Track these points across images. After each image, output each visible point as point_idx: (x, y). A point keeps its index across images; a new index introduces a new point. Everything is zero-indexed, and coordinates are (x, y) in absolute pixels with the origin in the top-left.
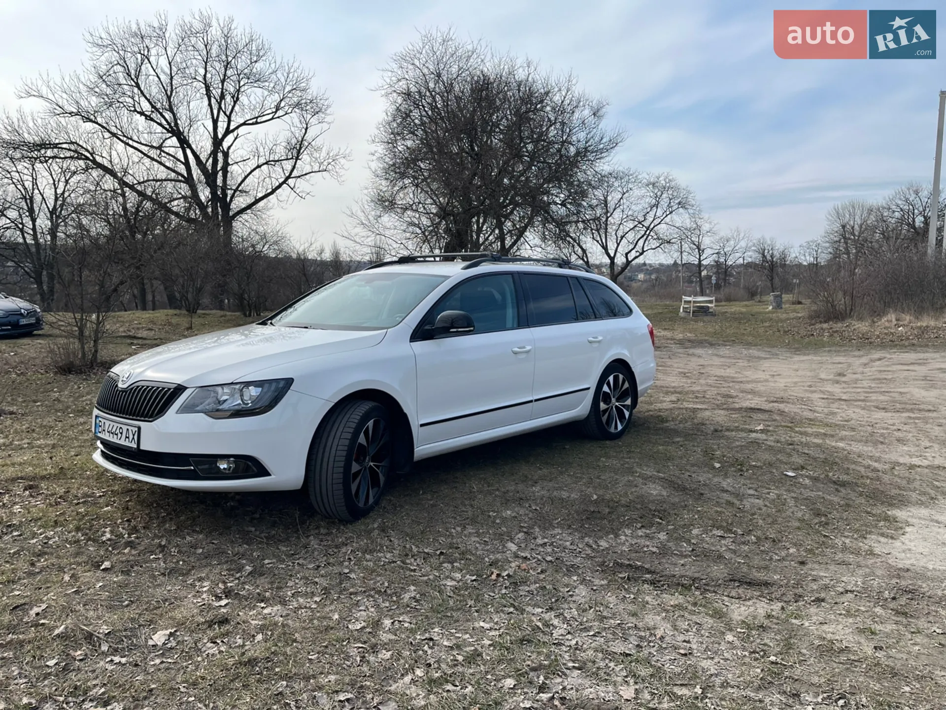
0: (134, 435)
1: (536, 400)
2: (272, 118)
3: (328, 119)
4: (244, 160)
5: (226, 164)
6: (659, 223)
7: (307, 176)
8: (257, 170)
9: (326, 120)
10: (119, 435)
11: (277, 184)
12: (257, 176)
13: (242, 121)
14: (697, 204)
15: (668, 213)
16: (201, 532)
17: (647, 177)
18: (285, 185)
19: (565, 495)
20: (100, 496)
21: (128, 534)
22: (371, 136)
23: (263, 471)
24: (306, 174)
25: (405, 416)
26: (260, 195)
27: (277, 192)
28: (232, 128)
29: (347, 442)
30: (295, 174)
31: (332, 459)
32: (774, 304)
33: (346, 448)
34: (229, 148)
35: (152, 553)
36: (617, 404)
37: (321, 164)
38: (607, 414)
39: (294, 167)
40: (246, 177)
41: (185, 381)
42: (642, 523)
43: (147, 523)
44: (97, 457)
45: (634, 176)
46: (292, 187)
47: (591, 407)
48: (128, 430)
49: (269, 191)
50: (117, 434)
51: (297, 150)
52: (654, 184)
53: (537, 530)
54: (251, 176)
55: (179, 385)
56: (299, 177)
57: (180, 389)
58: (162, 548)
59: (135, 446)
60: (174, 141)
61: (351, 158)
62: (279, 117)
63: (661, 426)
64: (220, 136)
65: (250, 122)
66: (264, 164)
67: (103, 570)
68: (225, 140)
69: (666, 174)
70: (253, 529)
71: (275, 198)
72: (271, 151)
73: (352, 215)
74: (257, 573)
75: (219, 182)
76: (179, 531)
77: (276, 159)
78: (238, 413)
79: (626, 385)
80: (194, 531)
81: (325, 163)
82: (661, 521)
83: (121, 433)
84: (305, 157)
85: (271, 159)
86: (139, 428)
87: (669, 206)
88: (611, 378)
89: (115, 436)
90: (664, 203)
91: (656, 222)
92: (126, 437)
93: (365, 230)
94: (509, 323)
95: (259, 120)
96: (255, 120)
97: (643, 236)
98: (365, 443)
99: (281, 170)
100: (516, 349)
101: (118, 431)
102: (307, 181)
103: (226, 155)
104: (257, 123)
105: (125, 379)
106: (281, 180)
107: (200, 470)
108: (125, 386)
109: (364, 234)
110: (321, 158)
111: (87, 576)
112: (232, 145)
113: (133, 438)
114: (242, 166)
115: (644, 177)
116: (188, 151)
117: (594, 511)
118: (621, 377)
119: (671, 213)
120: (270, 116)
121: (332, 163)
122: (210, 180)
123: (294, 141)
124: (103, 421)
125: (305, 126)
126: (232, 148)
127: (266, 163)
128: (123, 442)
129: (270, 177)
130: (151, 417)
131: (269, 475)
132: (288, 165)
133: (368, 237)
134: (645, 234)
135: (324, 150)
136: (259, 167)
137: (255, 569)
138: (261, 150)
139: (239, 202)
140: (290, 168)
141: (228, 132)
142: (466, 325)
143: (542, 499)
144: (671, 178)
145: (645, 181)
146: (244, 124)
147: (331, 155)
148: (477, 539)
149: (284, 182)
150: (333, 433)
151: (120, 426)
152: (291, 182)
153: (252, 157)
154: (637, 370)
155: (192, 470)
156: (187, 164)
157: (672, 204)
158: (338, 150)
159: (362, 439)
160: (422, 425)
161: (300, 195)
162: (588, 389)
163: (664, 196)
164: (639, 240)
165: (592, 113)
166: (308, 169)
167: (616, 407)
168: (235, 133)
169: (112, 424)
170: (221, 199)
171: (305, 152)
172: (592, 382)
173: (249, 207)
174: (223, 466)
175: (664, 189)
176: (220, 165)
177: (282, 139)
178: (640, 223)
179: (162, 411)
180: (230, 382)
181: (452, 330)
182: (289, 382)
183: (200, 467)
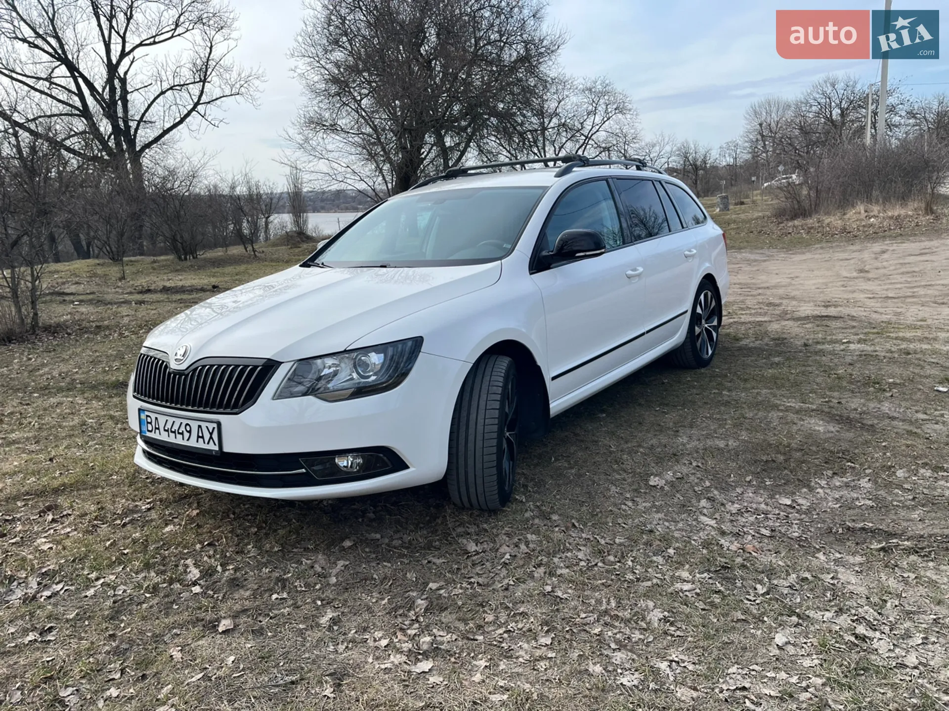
0: (211, 434)
1: (648, 332)
2: (172, 37)
3: (235, 35)
4: (146, 87)
5: (125, 92)
6: (598, 131)
7: (217, 102)
8: (161, 97)
9: (232, 36)
10: (186, 435)
11: (186, 112)
12: (162, 104)
13: (138, 42)
14: (634, 108)
15: (605, 119)
16: (316, 550)
17: (583, 82)
18: (194, 113)
19: (721, 444)
20: (149, 509)
21: (221, 565)
23: (399, 464)
24: (217, 99)
25: (539, 368)
26: (167, 126)
27: (187, 120)
28: (127, 50)
29: (496, 413)
30: (204, 99)
31: (480, 437)
32: (721, 206)
33: (496, 421)
34: (126, 73)
35: (271, 591)
36: (706, 325)
37: (232, 86)
38: (700, 339)
39: (202, 92)
40: (149, 106)
41: (275, 354)
42: (831, 469)
43: (237, 545)
44: (141, 460)
46: (203, 114)
47: (688, 331)
48: (200, 426)
49: (178, 120)
50: (182, 434)
51: (203, 73)
52: (590, 90)
53: (716, 492)
54: (155, 103)
55: (269, 359)
56: (209, 102)
57: (270, 366)
58: (283, 583)
59: (216, 448)
60: (63, 70)
61: (266, 78)
62: (179, 35)
63: (738, 345)
64: (114, 62)
65: (148, 42)
66: (168, 90)
67: (224, 632)
68: (122, 63)
69: (602, 78)
70: (378, 536)
71: (186, 128)
72: (175, 74)
73: (290, 139)
74: (436, 606)
75: (120, 113)
76: (285, 553)
77: (182, 83)
78: (361, 391)
79: (714, 303)
80: (306, 549)
81: (238, 86)
82: (853, 465)
83: (190, 432)
84: (213, 78)
85: (176, 84)
86: (219, 424)
87: (606, 112)
88: (702, 297)
89: (179, 437)
90: (601, 108)
91: (594, 130)
92: (198, 437)
93: (305, 154)
95: (157, 40)
96: (152, 40)
97: (582, 146)
98: (508, 411)
99: (188, 97)
100: (630, 272)
101: (182, 429)
102: (218, 107)
103: (123, 81)
104: (155, 43)
105: (179, 357)
106: (190, 107)
107: (314, 472)
108: (183, 367)
109: (305, 159)
110: (232, 80)
111: (205, 645)
112: (128, 70)
113: (211, 438)
114: (143, 93)
115: (580, 83)
116: (80, 80)
117: (767, 461)
118: (709, 294)
119: (608, 119)
120: (169, 34)
121: (245, 85)
122: (110, 111)
123: (199, 62)
124: (153, 416)
125: (209, 45)
126: (129, 73)
127: (171, 88)
128: (193, 443)
129: (176, 104)
130: (235, 406)
131: (407, 467)
132: (195, 89)
133: (310, 162)
134: (584, 143)
135: (235, 69)
136: (163, 93)
137: (431, 603)
138: (163, 73)
139: (144, 135)
140: (198, 93)
141: (123, 55)
143: (697, 452)
144: (607, 82)
145: (581, 86)
146: (141, 45)
147: (243, 76)
148: (660, 515)
149: (193, 109)
151: (185, 422)
152: (200, 108)
153: (154, 83)
155: (303, 474)
156: (81, 95)
157: (609, 110)
158: (250, 71)
159: (507, 407)
160: (554, 378)
161: (212, 122)
162: (686, 312)
163: (602, 101)
164: (579, 149)
165: (532, 14)
166: (217, 93)
167: (706, 328)
168: (131, 56)
169: (171, 420)
170: (124, 133)
171: (214, 73)
172: (689, 304)
173: (157, 140)
174: (343, 462)
175: (603, 94)
176: (118, 91)
178: (578, 131)
179: (252, 397)
180: (343, 349)
181: (578, 255)
182: (418, 342)
183: (315, 468)
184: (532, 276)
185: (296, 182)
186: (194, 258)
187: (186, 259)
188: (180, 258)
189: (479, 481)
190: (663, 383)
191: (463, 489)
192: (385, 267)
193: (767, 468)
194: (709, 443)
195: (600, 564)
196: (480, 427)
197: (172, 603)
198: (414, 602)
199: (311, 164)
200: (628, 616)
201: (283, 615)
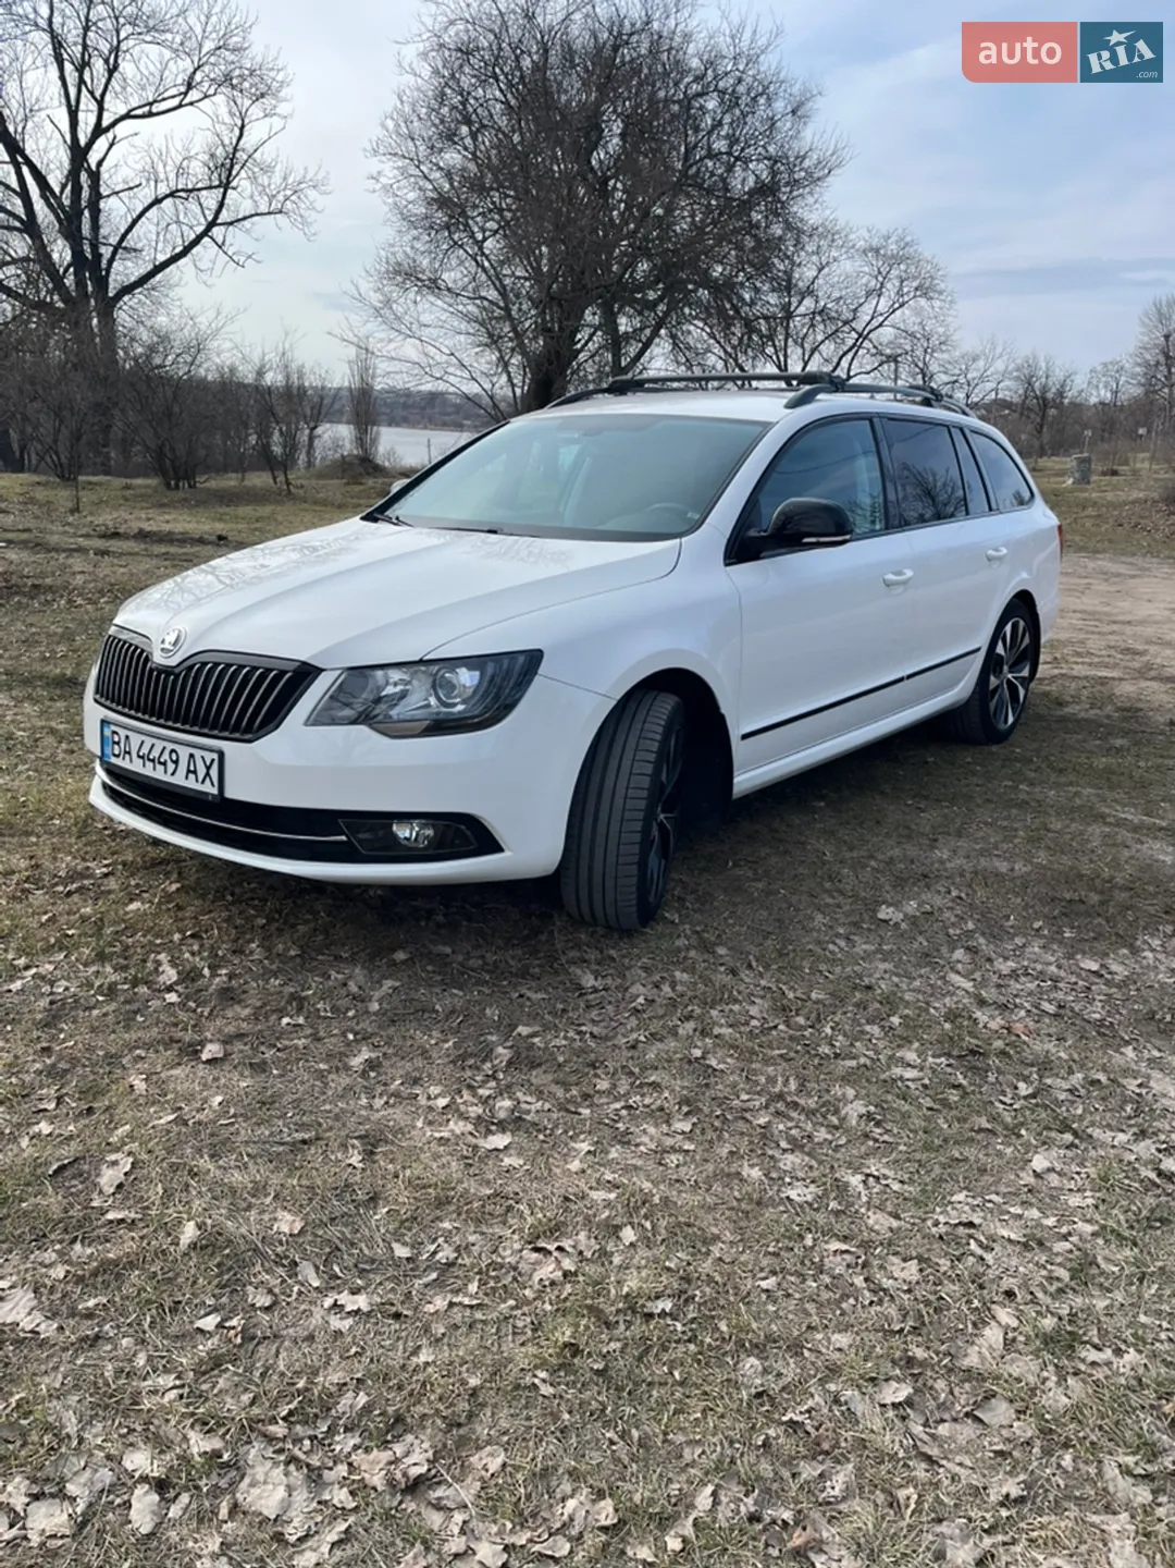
0: (208, 768)
2: (180, 106)
3: (283, 108)
4: (131, 188)
5: (96, 196)
6: (880, 325)
7: (247, 223)
8: (155, 208)
9: (278, 111)
10: (171, 767)
11: (193, 236)
12: (155, 221)
13: (123, 110)
14: (949, 290)
15: (897, 305)
16: (353, 960)
17: (867, 235)
18: (206, 239)
19: (1003, 867)
20: (106, 875)
21: (209, 967)
22: (371, 141)
23: (489, 844)
24: (245, 218)
25: (722, 718)
26: (161, 258)
27: (194, 251)
28: (105, 123)
29: (646, 782)
30: (224, 216)
31: (616, 816)
32: (1077, 475)
33: (645, 794)
34: (100, 164)
35: (282, 1013)
36: (1010, 676)
37: (272, 198)
38: (996, 697)
39: (221, 205)
40: (135, 222)
41: (314, 657)
43: (236, 941)
44: (99, 799)
45: (844, 234)
46: (220, 242)
48: (192, 756)
49: (178, 250)
50: (164, 764)
51: (225, 172)
52: (877, 251)
53: (982, 940)
54: (143, 219)
55: (304, 663)
56: (231, 223)
57: (305, 674)
58: (299, 1003)
59: (215, 791)
61: (329, 188)
62: (191, 104)
63: (1059, 713)
64: (82, 142)
65: (139, 112)
66: (166, 196)
67: (209, 1062)
68: (94, 147)
69: (900, 231)
70: (448, 950)
71: (191, 264)
72: (180, 171)
73: (361, 299)
74: (525, 1059)
75: (86, 230)
76: (305, 960)
77: (190, 187)
78: (440, 726)
79: (1027, 641)
80: (338, 958)
81: (281, 197)
83: (176, 762)
84: (242, 181)
85: (180, 187)
86: (221, 755)
87: (900, 293)
88: (1009, 628)
89: (160, 768)
90: (891, 287)
91: (875, 323)
92: (189, 771)
93: (384, 327)
95: (154, 110)
96: (146, 109)
97: (850, 350)
99: (198, 211)
100: (890, 577)
101: (166, 756)
102: (247, 231)
103: (95, 177)
104: (151, 114)
105: (167, 646)
106: (200, 229)
107: (360, 841)
108: (173, 662)
109: (382, 335)
110: (273, 187)
111: (181, 1076)
112: (104, 158)
113: (208, 774)
114: (126, 201)
115: (860, 239)
116: (25, 170)
117: (1071, 901)
118: (1022, 624)
119: (901, 306)
120: (175, 102)
121: (293, 198)
122: (70, 227)
123: (220, 152)
124: (123, 733)
125: (239, 123)
126: (105, 164)
127: (172, 194)
128: (179, 780)
129: (178, 222)
130: (248, 729)
131: (500, 850)
132: (210, 199)
133: (390, 341)
134: (855, 345)
135: (277, 169)
136: (157, 201)
137: (518, 1054)
138: (160, 168)
139: (123, 271)
140: (213, 205)
141: (99, 131)
142: (833, 530)
143: (962, 875)
144: (908, 239)
145: (862, 243)
146: (127, 116)
147: (290, 180)
148: (886, 966)
149: (205, 233)
151: (170, 746)
152: (217, 231)
153: (144, 183)
154: (1043, 608)
155: (342, 842)
156: (24, 195)
157: (905, 290)
158: (302, 172)
159: (664, 773)
160: (746, 737)
161: (235, 258)
162: (978, 650)
163: (894, 273)
164: (844, 354)
165: (789, 109)
166: (246, 208)
167: (1009, 680)
168: (110, 135)
169: (149, 741)
170: (91, 266)
171: (243, 173)
172: (984, 638)
173: (142, 281)
174: (403, 832)
175: (896, 259)
176: (85, 198)
177: (199, 146)
178: (846, 323)
179: (273, 718)
180: (417, 659)
181: (806, 540)
182: (534, 659)
183: (361, 836)
184: (728, 568)
185: (365, 370)
186: (190, 486)
187: (177, 487)
188: (168, 486)
189: (609, 884)
190: (926, 763)
191: (584, 894)
192: (495, 532)
193: (1071, 911)
194: (984, 862)
195: (781, 1027)
196: (619, 801)
197: (136, 1013)
198: (492, 1050)
199: (392, 346)
200: (813, 1106)
201: (297, 1048)
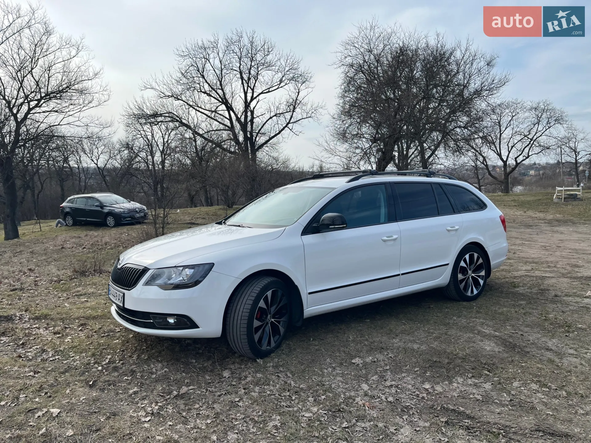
0: (123, 299)
1: (402, 274)
2: (278, 88)
3: (312, 85)
4: (262, 115)
5: (253, 118)
6: (541, 136)
7: (300, 122)
8: (270, 120)
9: (310, 86)
11: (282, 128)
12: (270, 124)
13: (261, 92)
14: (570, 120)
15: (547, 128)
16: (161, 362)
17: (530, 104)
18: (286, 128)
19: (416, 346)
22: (337, 93)
23: (193, 325)
24: (299, 120)
26: (272, 135)
27: (282, 132)
28: (255, 96)
30: (292, 120)
34: (254, 108)
35: (126, 375)
36: (473, 275)
37: (307, 113)
38: (464, 283)
39: (292, 117)
40: (264, 125)
41: (149, 265)
42: (473, 373)
43: (132, 353)
45: (521, 104)
46: (291, 129)
47: (451, 278)
48: (119, 294)
49: (277, 132)
51: (294, 105)
52: (535, 109)
53: (389, 373)
54: (266, 124)
55: (145, 267)
56: (295, 122)
57: (145, 270)
58: (133, 372)
59: (124, 305)
60: (223, 107)
61: (326, 108)
62: (281, 87)
63: (513, 290)
64: (248, 101)
65: (265, 91)
66: (274, 116)
68: (251, 104)
69: (544, 100)
71: (281, 137)
72: (278, 108)
73: (320, 145)
75: (249, 129)
77: (281, 113)
78: (177, 287)
79: (481, 261)
81: (310, 112)
82: (488, 373)
83: (117, 296)
84: (297, 110)
85: (278, 113)
86: (124, 294)
88: (467, 257)
89: (115, 298)
90: (544, 121)
91: (538, 135)
92: (119, 299)
93: (328, 153)
94: (382, 219)
95: (270, 90)
96: (268, 90)
97: (528, 145)
98: (265, 307)
99: (284, 119)
100: (385, 238)
101: (115, 295)
102: (300, 124)
103: (252, 112)
104: (269, 92)
105: (121, 262)
106: (284, 125)
107: (156, 322)
109: (327, 156)
110: (308, 109)
112: (255, 106)
114: (261, 119)
116: (231, 112)
117: (436, 361)
118: (476, 255)
119: (549, 128)
120: (277, 87)
121: (315, 112)
122: (244, 127)
123: (291, 100)
124: (111, 288)
125: (298, 91)
126: (256, 108)
127: (275, 115)
128: (117, 302)
129: (278, 124)
130: (129, 287)
131: (198, 327)
132: (288, 116)
133: (330, 157)
134: (530, 143)
135: (309, 104)
136: (271, 118)
138: (272, 108)
139: (261, 140)
141: (252, 99)
142: (340, 223)
143: (398, 349)
145: (529, 107)
146: (262, 93)
147: (314, 107)
148: (341, 379)
149: (286, 126)
150: (241, 300)
151: (117, 291)
152: (290, 126)
153: (266, 112)
154: (490, 249)
155: (151, 322)
156: (230, 119)
157: (550, 121)
158: (318, 104)
159: (262, 304)
160: (310, 293)
161: (296, 133)
162: (448, 264)
164: (525, 148)
165: (486, 63)
166: (300, 117)
167: (472, 277)
168: (257, 98)
169: (114, 290)
170: (250, 140)
171: (298, 107)
172: (451, 260)
173: (266, 142)
174: (171, 321)
175: (544, 111)
176: (249, 118)
177: (284, 101)
178: (525, 136)
179: (135, 284)
180: (174, 266)
181: (330, 227)
182: (212, 265)
183: (156, 321)
184: (301, 236)
189: (240, 341)
191: (234, 344)
193: (433, 365)
194: (410, 345)
197: (86, 372)
199: (330, 159)
201: (121, 386)
